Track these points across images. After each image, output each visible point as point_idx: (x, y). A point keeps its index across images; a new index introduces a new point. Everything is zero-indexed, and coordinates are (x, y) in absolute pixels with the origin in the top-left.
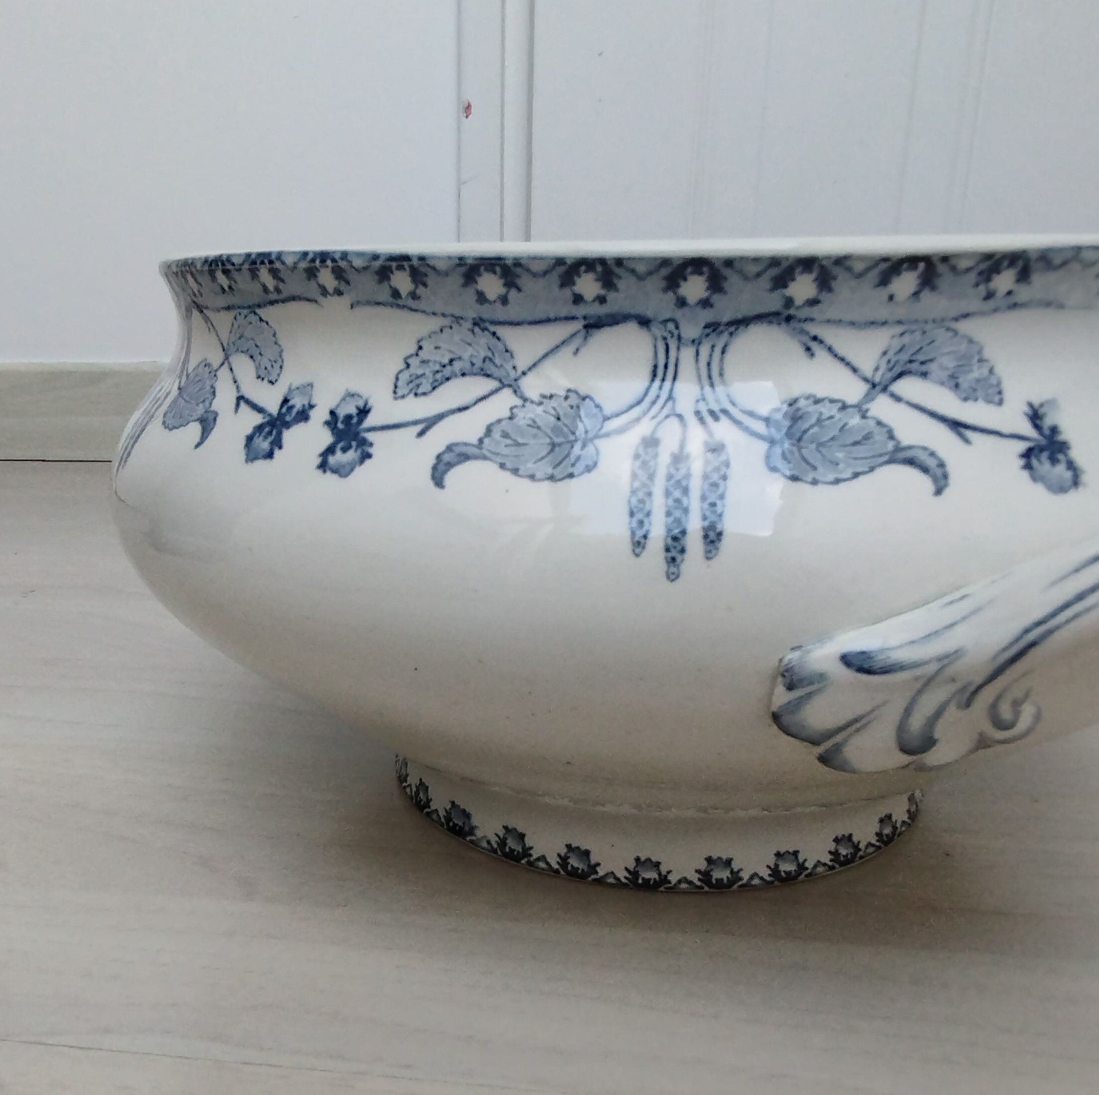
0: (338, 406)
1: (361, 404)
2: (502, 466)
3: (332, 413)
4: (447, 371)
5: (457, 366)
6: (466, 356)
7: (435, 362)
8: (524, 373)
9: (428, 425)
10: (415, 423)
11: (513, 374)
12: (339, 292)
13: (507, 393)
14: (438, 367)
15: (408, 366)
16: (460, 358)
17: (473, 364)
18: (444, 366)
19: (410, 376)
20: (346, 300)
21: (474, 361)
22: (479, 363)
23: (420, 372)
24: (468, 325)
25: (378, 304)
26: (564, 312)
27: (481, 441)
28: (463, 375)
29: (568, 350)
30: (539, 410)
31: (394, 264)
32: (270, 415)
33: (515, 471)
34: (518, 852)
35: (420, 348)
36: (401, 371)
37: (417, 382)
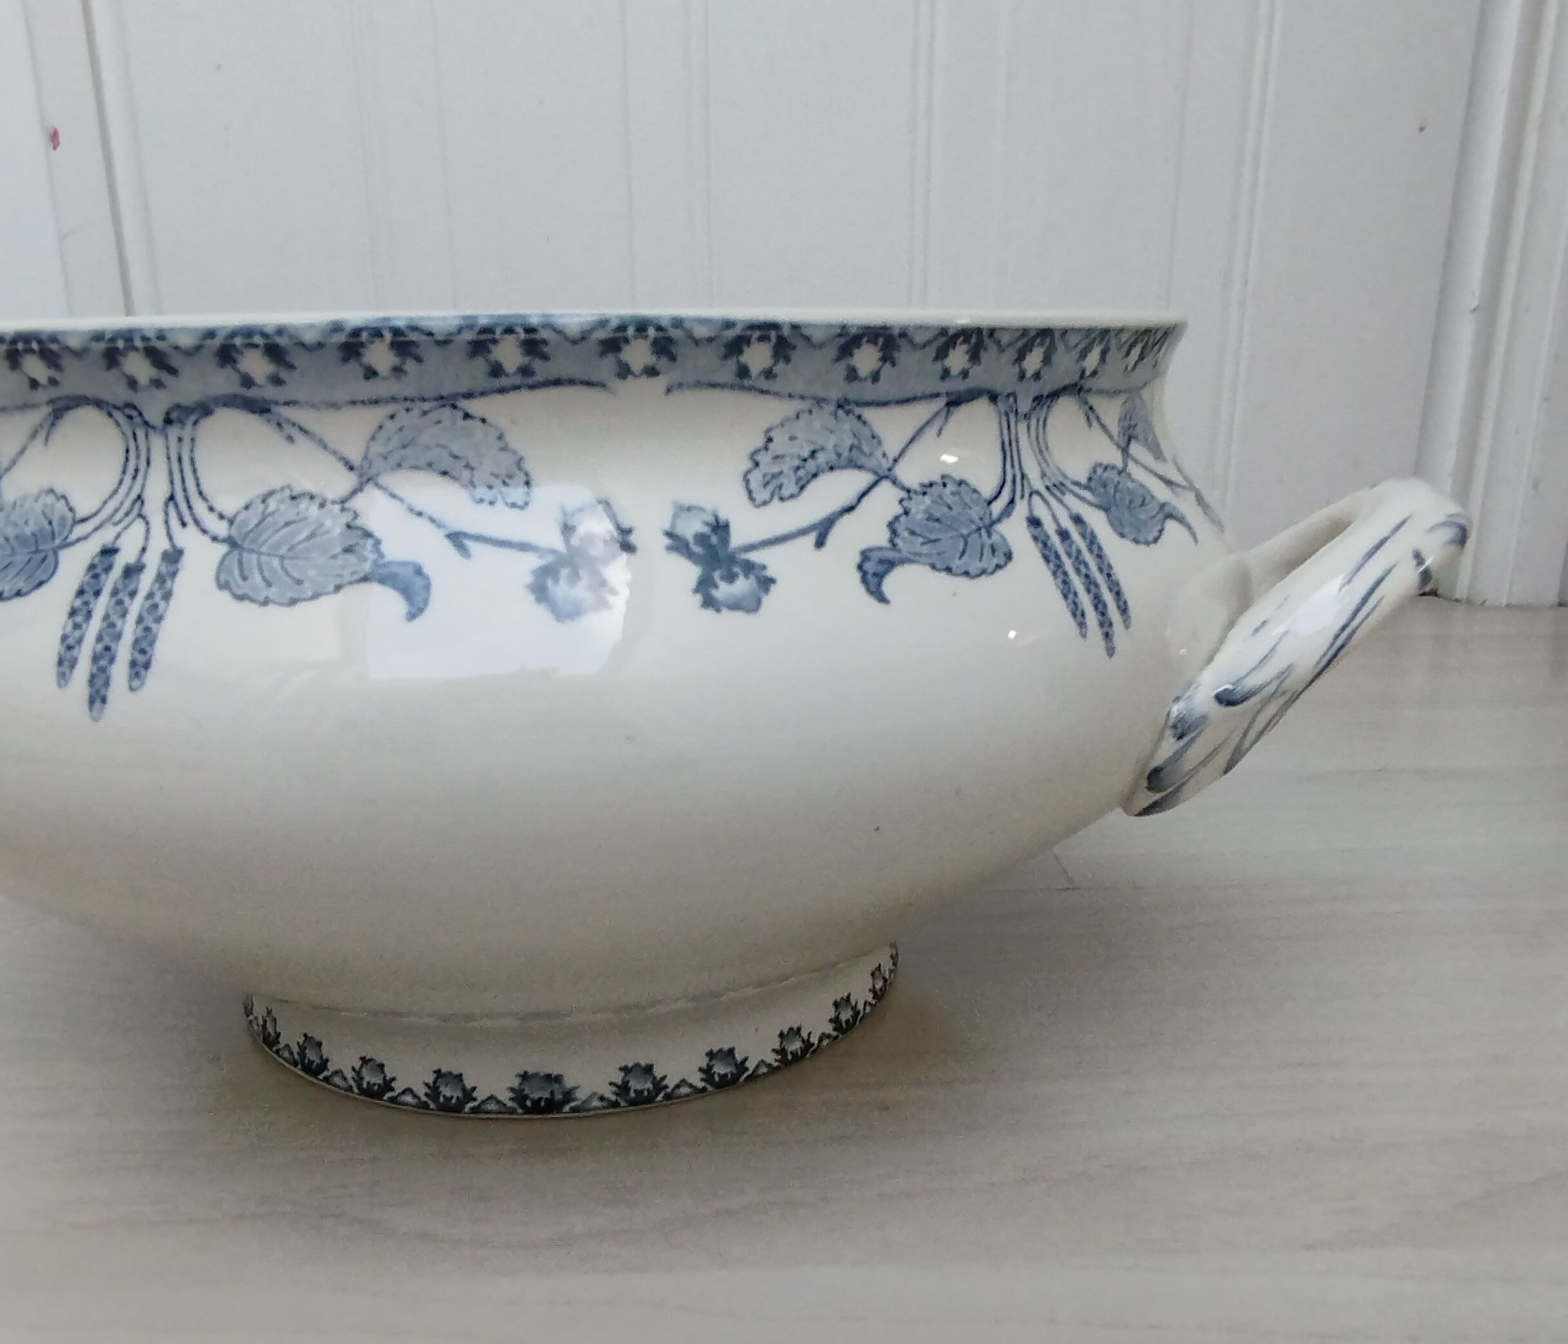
0: (673, 525)
1: (710, 519)
2: (933, 567)
3: (670, 535)
4: (811, 466)
5: (821, 458)
6: (830, 445)
7: (792, 456)
8: (895, 461)
9: (822, 532)
10: (803, 532)
11: (885, 464)
12: (651, 372)
13: (885, 485)
14: (797, 463)
15: (757, 464)
16: (823, 449)
17: (839, 455)
18: (805, 460)
19: (764, 476)
20: (660, 382)
21: (840, 450)
22: (845, 453)
23: (776, 470)
24: (831, 408)
25: (713, 386)
26: (930, 388)
27: (891, 541)
28: (831, 468)
29: (931, 432)
30: (927, 500)
31: (757, 334)
32: (553, 552)
33: (948, 570)
34: (648, 1090)
35: (770, 440)
36: (748, 472)
37: (775, 483)
